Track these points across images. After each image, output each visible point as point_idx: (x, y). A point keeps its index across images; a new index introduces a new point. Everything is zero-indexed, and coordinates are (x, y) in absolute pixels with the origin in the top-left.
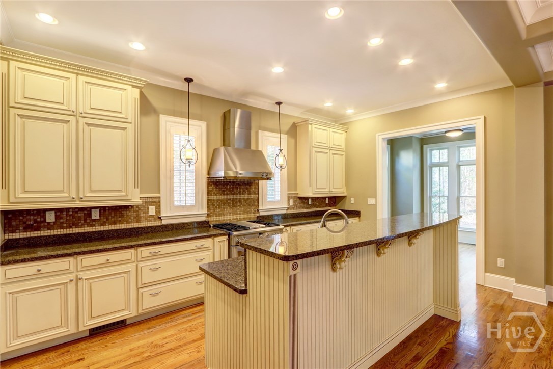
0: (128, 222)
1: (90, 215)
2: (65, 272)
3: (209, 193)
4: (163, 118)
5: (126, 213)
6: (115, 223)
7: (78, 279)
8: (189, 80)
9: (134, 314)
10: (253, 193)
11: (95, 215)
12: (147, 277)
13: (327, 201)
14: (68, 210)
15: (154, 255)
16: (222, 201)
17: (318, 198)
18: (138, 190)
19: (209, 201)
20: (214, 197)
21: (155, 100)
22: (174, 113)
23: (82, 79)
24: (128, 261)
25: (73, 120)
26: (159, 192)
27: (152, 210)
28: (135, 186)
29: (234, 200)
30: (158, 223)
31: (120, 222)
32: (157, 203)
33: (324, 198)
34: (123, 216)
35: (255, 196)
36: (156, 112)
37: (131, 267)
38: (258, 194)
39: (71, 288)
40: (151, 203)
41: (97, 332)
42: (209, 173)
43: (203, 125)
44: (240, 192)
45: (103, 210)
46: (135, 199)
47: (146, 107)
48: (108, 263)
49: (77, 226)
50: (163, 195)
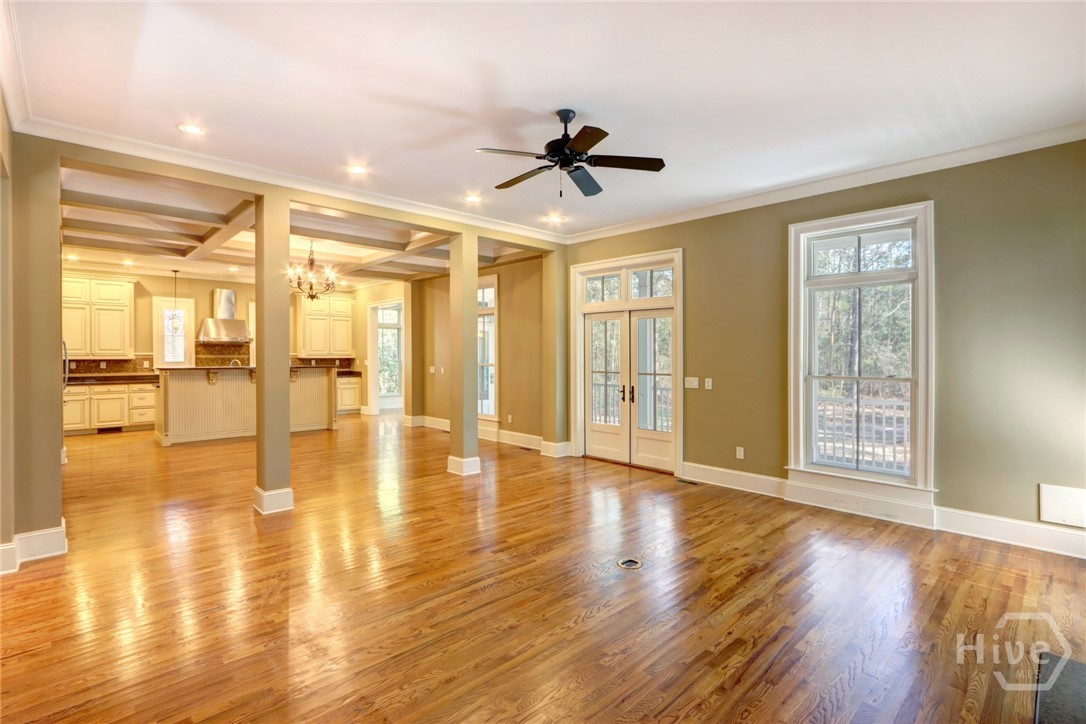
0: (127, 371)
1: (99, 365)
2: (83, 394)
3: (197, 353)
4: (156, 300)
5: (126, 365)
6: (117, 372)
7: (91, 399)
8: (176, 271)
9: (127, 424)
10: (244, 354)
11: (103, 365)
12: (136, 403)
13: (337, 363)
14: (84, 361)
15: (141, 391)
16: (210, 359)
17: (325, 360)
18: (133, 350)
19: (197, 359)
20: (202, 356)
21: (146, 284)
22: (165, 294)
23: (93, 282)
24: (123, 392)
25: (87, 307)
26: (152, 351)
27: (146, 364)
28: (131, 347)
29: (222, 359)
30: (151, 374)
31: (122, 371)
32: (151, 359)
33: (335, 360)
34: (123, 367)
35: (246, 356)
36: (149, 295)
37: (125, 396)
38: (249, 354)
39: (87, 403)
40: (146, 359)
41: (102, 431)
42: (197, 337)
43: (192, 302)
44: (229, 353)
45: (108, 362)
46: (131, 356)
47: (140, 291)
48: (109, 392)
49: (90, 372)
50: (155, 354)
